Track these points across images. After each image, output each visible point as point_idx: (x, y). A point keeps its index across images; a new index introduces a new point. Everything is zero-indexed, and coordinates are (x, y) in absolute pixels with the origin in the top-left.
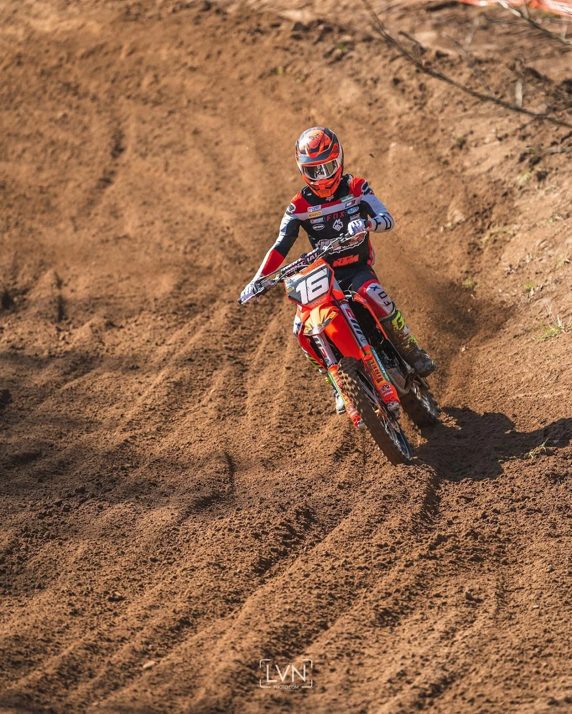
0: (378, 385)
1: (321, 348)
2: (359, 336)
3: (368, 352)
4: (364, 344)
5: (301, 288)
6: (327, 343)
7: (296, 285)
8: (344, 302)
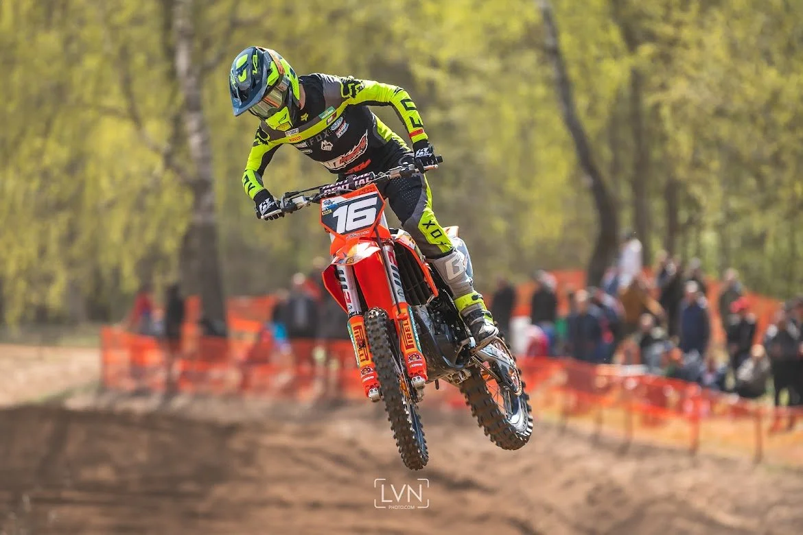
0: (407, 351)
1: (345, 291)
2: (397, 288)
3: (404, 311)
4: (401, 299)
5: (340, 213)
6: (354, 286)
7: (335, 208)
8: (388, 243)
